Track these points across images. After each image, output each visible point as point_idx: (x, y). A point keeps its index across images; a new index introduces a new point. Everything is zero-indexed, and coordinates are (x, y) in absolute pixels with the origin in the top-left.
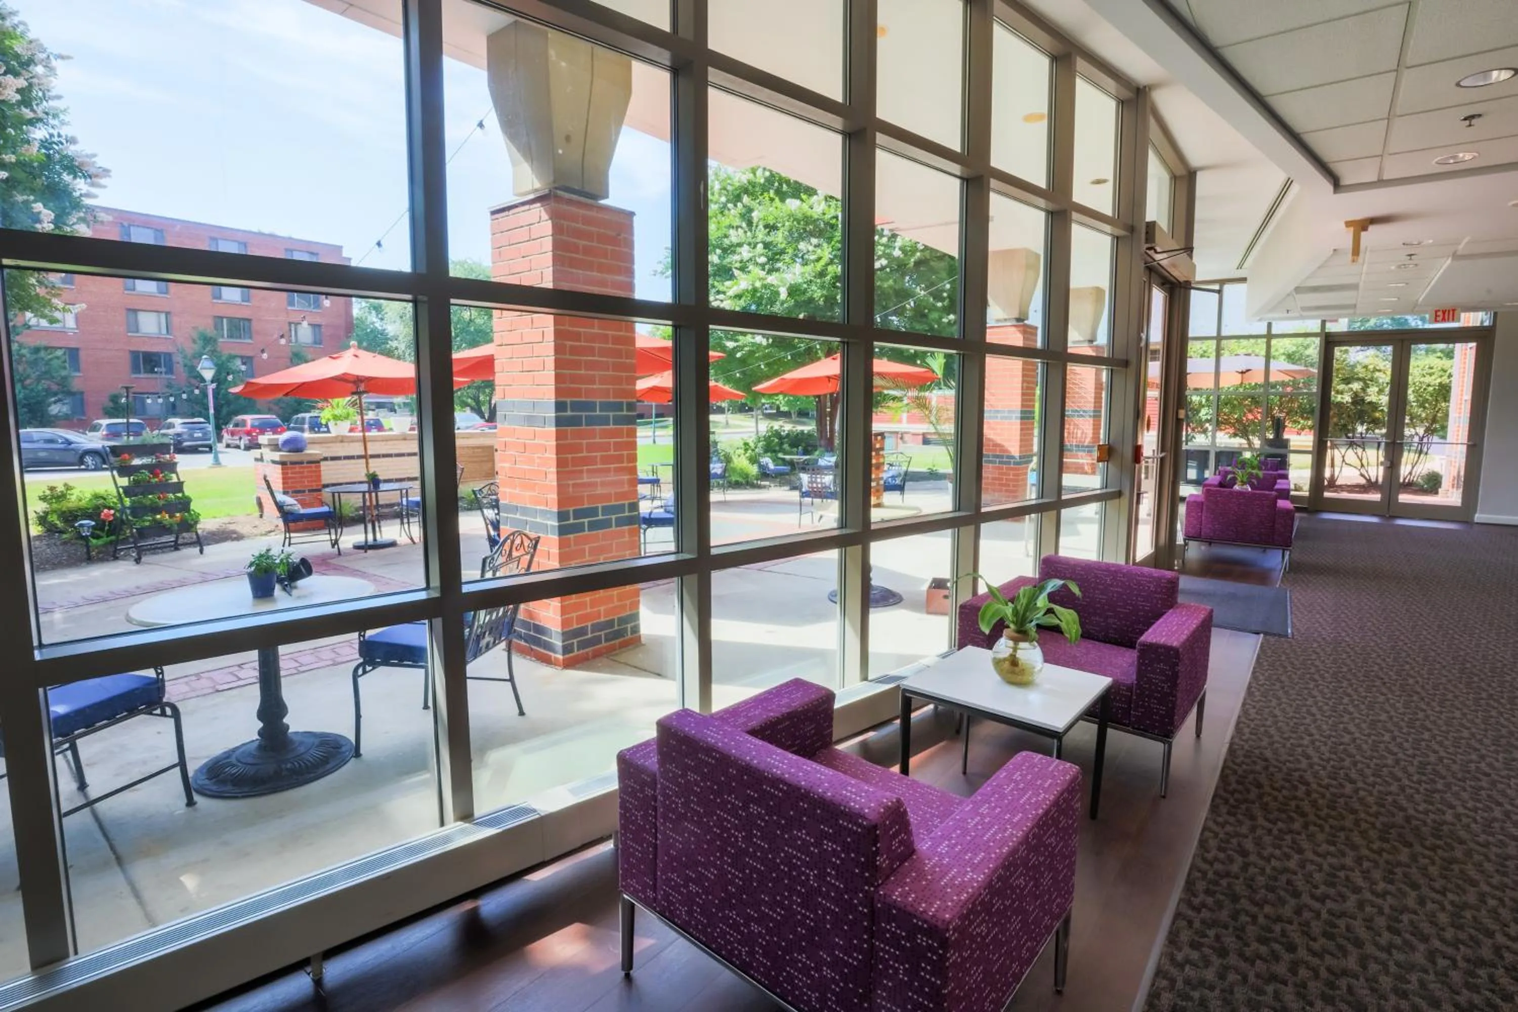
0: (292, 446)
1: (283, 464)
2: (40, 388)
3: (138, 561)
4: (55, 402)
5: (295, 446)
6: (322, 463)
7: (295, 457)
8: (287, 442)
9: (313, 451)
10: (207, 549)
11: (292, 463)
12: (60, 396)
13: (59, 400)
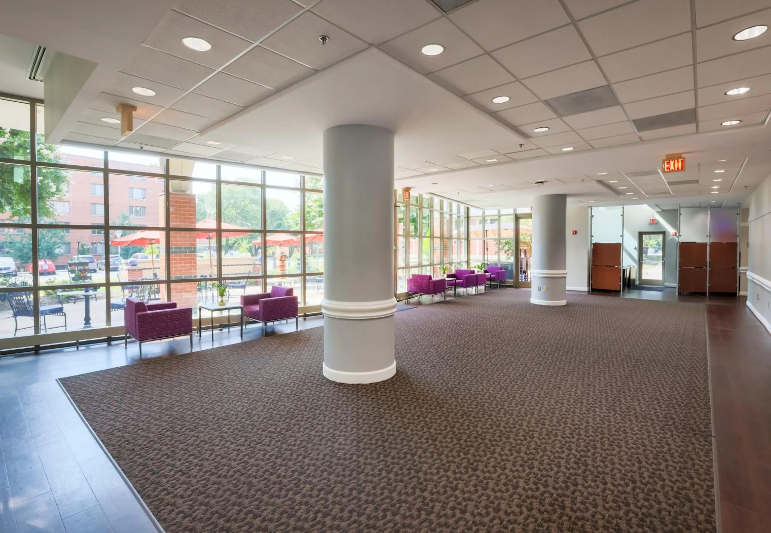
0: (133, 264)
1: (129, 270)
2: (52, 241)
3: (74, 303)
4: (58, 248)
5: (134, 264)
6: (143, 271)
7: (134, 268)
8: (131, 262)
9: (140, 266)
10: (98, 301)
11: (132, 270)
12: (60, 245)
13: (60, 247)
